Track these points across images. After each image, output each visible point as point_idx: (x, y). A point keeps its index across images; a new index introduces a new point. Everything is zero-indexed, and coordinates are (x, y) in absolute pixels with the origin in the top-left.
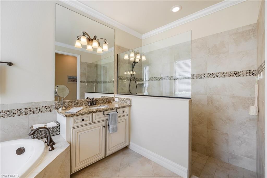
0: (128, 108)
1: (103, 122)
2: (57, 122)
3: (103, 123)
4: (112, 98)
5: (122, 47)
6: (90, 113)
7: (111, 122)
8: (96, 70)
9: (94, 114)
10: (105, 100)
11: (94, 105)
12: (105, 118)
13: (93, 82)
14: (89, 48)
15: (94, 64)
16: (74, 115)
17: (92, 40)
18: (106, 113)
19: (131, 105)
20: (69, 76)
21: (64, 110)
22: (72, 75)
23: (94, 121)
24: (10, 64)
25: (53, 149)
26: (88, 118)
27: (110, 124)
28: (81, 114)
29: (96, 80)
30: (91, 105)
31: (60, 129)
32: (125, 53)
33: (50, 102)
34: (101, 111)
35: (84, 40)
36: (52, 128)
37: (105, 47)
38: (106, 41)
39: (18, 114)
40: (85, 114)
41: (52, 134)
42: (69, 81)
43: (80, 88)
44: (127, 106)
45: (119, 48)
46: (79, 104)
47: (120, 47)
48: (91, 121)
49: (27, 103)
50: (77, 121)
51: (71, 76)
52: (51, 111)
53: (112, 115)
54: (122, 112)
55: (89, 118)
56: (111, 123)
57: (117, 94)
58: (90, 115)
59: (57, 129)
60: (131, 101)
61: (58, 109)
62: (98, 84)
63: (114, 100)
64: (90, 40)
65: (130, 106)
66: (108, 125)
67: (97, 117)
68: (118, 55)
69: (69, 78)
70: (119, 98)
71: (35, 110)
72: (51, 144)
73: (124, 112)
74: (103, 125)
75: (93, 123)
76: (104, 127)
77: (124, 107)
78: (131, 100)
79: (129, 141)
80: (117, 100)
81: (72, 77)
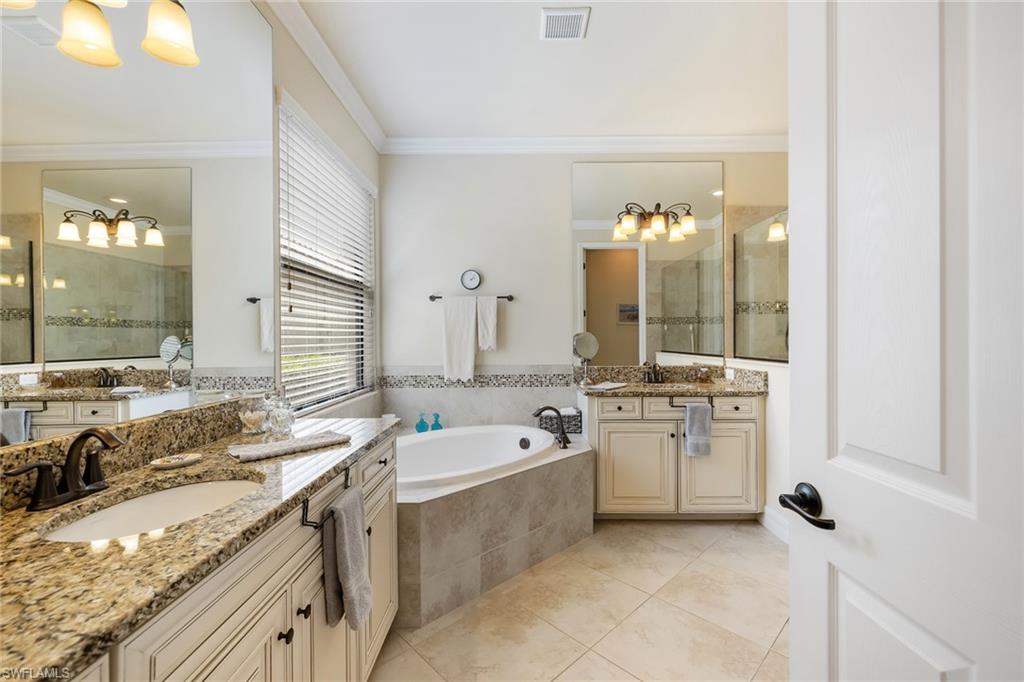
0: (754, 401)
1: (671, 425)
2: (577, 409)
3: (671, 428)
4: (717, 367)
5: (752, 208)
6: (636, 395)
7: (691, 425)
8: (698, 279)
9: (647, 400)
10: (693, 372)
11: (657, 381)
12: (676, 414)
13: (688, 321)
14: (647, 234)
15: (690, 261)
16: (601, 395)
17: (651, 215)
18: (677, 401)
19: (767, 393)
20: (620, 305)
21: (589, 384)
22: (628, 302)
23: (646, 415)
24: (510, 298)
25: (565, 447)
26: (632, 406)
27: (687, 434)
28: (615, 395)
29: (698, 312)
30: (650, 381)
31: (581, 421)
32: (772, 219)
33: (565, 366)
34: (662, 396)
35: (629, 223)
36: (569, 417)
37: (688, 226)
38: (687, 208)
39: (520, 383)
40: (625, 395)
41: (568, 428)
42: (621, 320)
43: (648, 338)
44: (752, 394)
45: (740, 211)
46: (621, 377)
47: (744, 208)
48: (637, 414)
49: (532, 366)
50: (607, 408)
51: (627, 306)
52: (567, 384)
53: (694, 410)
54: (731, 408)
55: (634, 407)
56: (690, 431)
57: (735, 357)
58: (637, 401)
59: (576, 422)
60: (766, 380)
61: (578, 383)
62: (705, 325)
63: (723, 376)
64: (644, 217)
65: (764, 394)
66: (684, 435)
67: (653, 408)
68: (735, 235)
69: (621, 311)
70: (735, 370)
71: (543, 380)
72: (564, 442)
73: (737, 408)
74: (670, 432)
75: (643, 419)
76: (673, 436)
77: (737, 395)
78: (766, 376)
79: (765, 503)
80: (730, 375)
81: (628, 308)
